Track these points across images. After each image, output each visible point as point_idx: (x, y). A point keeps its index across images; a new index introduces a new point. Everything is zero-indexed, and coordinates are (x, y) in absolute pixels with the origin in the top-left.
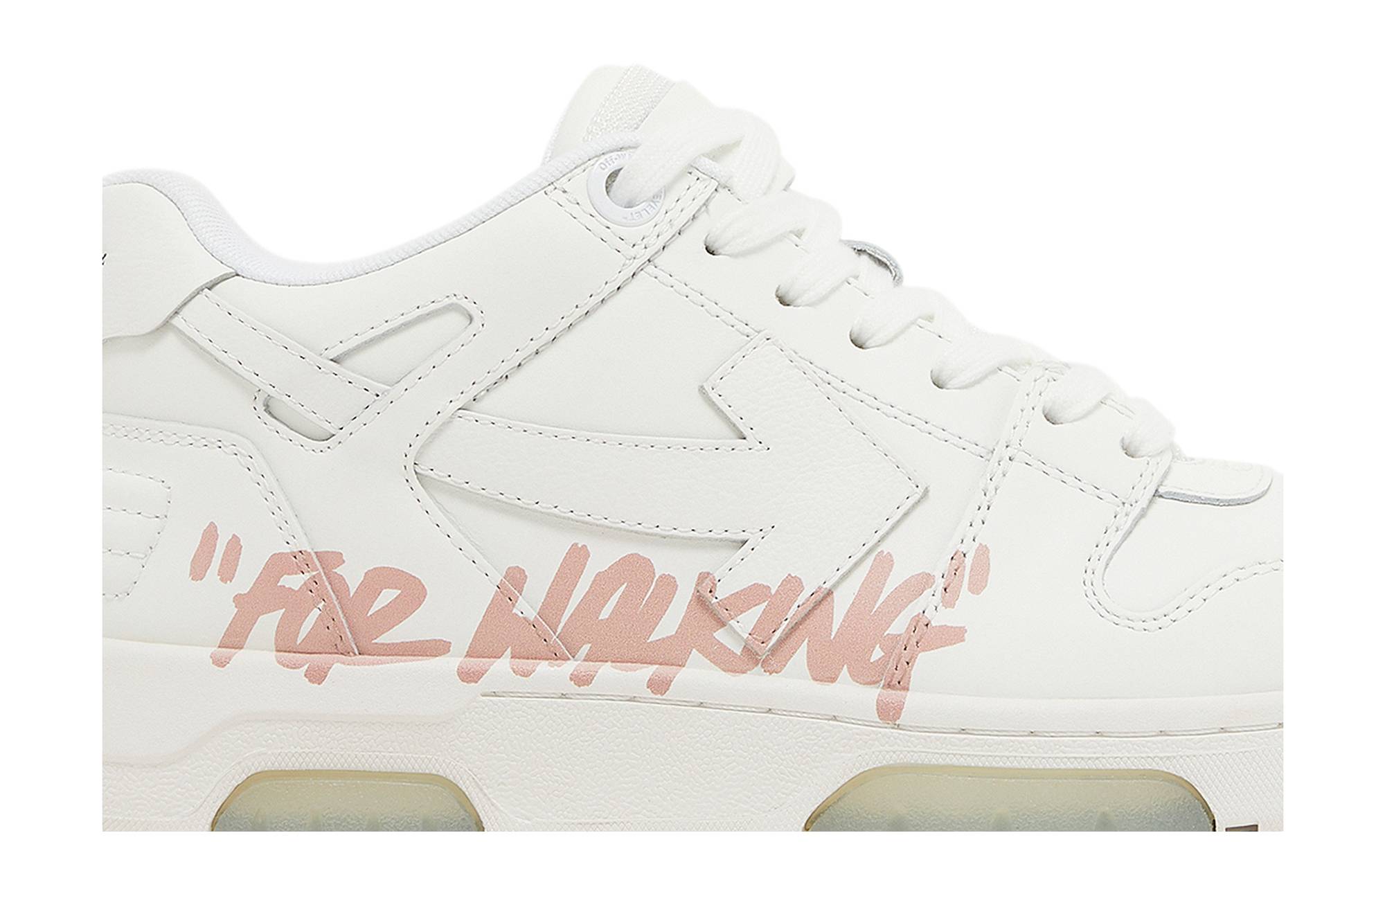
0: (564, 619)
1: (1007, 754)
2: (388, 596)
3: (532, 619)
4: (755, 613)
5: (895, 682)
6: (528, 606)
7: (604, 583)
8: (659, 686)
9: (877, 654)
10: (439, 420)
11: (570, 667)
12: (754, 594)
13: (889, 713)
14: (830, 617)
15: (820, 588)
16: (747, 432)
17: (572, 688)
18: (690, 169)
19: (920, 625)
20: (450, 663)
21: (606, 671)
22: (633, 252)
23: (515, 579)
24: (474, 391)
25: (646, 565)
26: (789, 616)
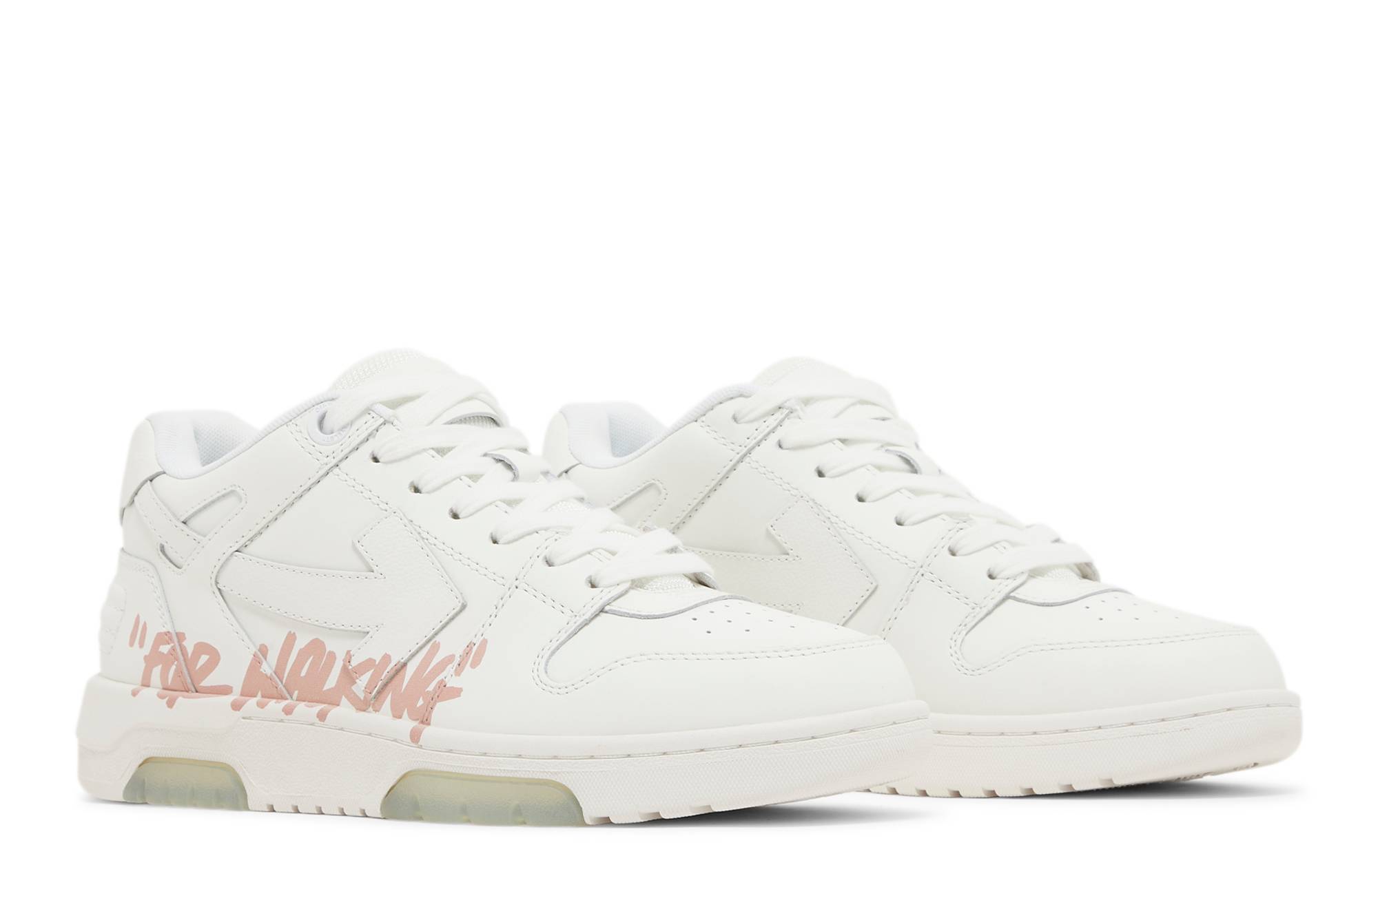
0: (286, 675)
1: (470, 766)
2: (204, 658)
3: (269, 675)
4: (368, 675)
5: (425, 720)
6: (267, 668)
7: (303, 654)
8: (322, 716)
9: (421, 702)
10: (224, 557)
11: (284, 703)
12: (369, 663)
13: (415, 736)
14: (403, 680)
15: (399, 662)
16: (375, 568)
17: (283, 716)
18: (368, 411)
19: (442, 685)
20: (228, 699)
21: (301, 707)
22: (326, 460)
23: (263, 650)
24: (242, 541)
25: (322, 644)
26: (383, 678)
